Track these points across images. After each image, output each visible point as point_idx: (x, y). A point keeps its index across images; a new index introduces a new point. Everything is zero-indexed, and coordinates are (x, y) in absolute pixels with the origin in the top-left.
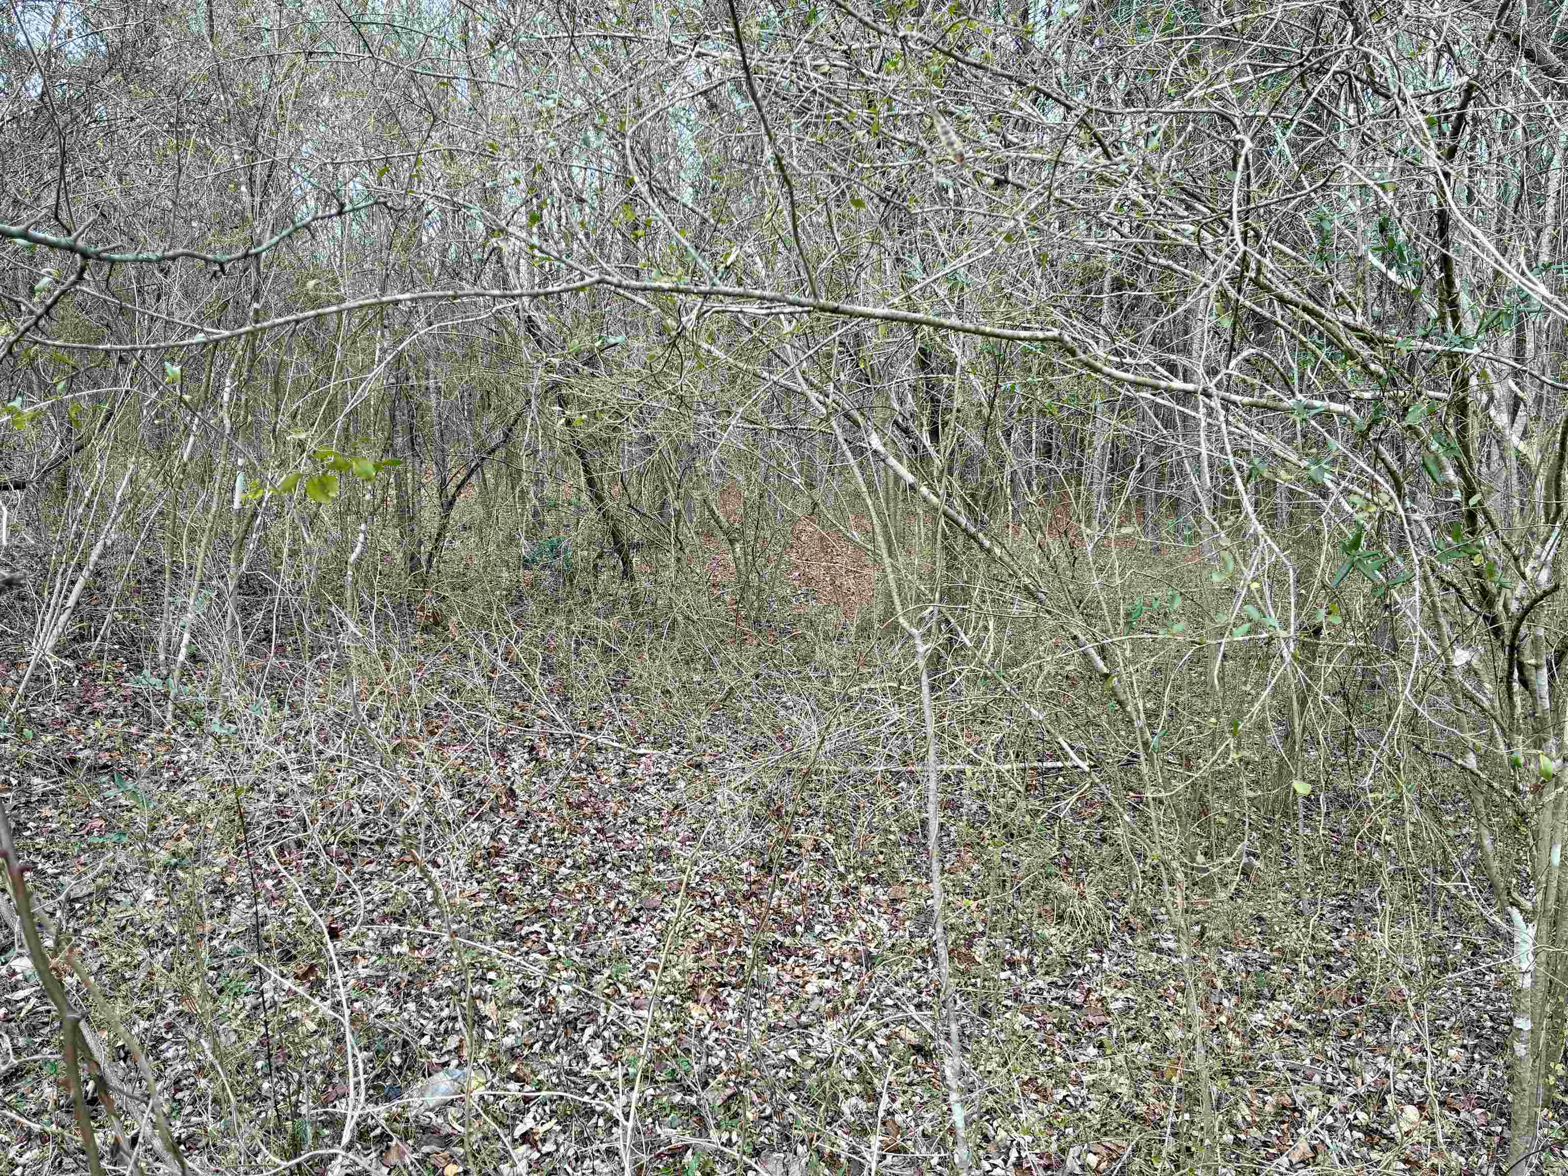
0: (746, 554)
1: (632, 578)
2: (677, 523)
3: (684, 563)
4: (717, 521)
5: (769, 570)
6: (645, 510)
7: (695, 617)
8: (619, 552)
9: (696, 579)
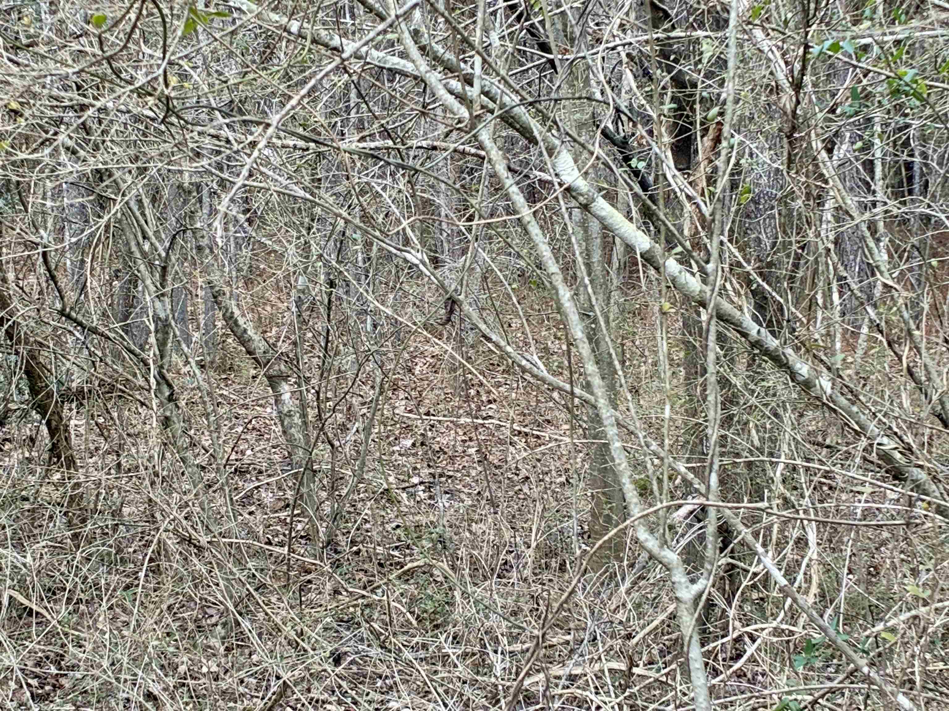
0: (303, 406)
1: (71, 462)
2: (162, 344)
3: (178, 426)
4: (243, 340)
5: (351, 437)
6: (95, 321)
7: (204, 540)
8: (42, 409)
9: (202, 460)
